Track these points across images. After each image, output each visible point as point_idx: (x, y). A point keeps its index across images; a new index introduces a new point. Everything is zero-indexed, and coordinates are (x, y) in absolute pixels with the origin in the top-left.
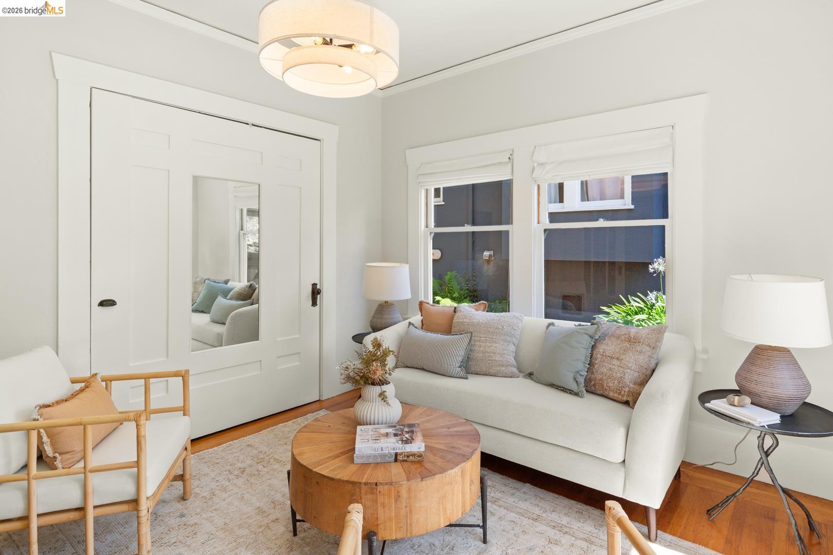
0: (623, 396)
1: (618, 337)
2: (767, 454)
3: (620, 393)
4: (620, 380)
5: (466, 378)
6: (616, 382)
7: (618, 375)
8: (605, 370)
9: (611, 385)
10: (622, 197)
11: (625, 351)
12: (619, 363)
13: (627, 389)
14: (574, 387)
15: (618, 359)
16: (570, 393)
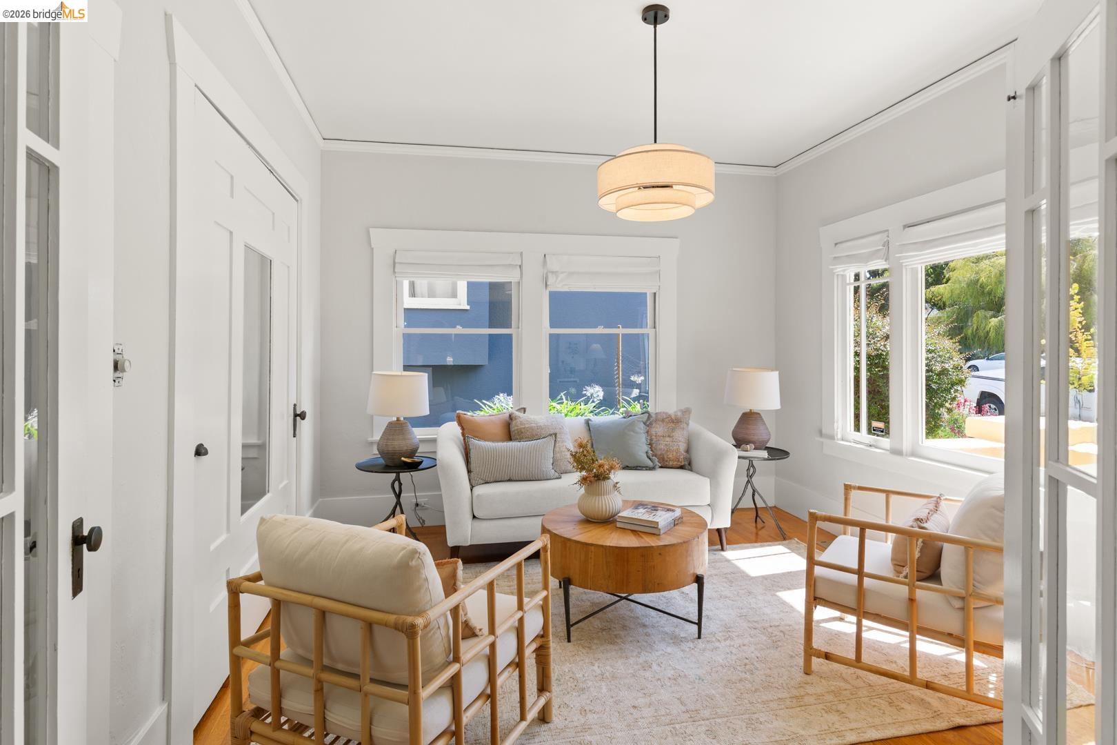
0: (681, 462)
1: (663, 421)
2: (751, 477)
3: (679, 461)
4: (677, 451)
5: (560, 478)
6: (674, 453)
7: (675, 448)
8: (662, 447)
9: (671, 456)
10: (454, 295)
11: (673, 430)
12: (671, 439)
13: (682, 457)
14: (650, 463)
15: (669, 436)
16: (646, 470)
